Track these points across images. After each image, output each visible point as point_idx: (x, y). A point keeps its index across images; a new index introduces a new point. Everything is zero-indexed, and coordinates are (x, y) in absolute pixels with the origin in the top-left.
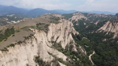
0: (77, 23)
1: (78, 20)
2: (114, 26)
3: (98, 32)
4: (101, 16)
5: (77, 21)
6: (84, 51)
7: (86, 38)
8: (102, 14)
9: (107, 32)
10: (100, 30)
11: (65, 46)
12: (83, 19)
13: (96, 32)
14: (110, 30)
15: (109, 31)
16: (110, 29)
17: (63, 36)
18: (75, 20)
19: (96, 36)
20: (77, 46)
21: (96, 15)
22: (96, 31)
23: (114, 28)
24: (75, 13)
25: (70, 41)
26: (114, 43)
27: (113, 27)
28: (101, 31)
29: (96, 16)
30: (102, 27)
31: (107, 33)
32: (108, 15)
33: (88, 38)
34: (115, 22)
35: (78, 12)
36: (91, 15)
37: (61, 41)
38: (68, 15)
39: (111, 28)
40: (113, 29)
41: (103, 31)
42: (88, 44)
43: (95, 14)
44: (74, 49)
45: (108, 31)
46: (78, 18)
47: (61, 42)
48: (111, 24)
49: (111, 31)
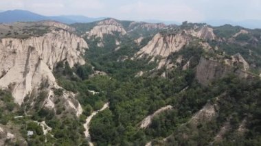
0: (99, 42)
1: (104, 35)
2: (166, 43)
3: (135, 59)
4: (156, 27)
5: (99, 38)
6: (77, 106)
7: (104, 74)
8: (158, 24)
9: (153, 56)
10: (140, 54)
11: (25, 95)
12: (116, 33)
13: (132, 59)
14: (158, 53)
15: (157, 56)
16: (158, 50)
17: (23, 70)
18: (96, 35)
19: (127, 68)
20: (58, 93)
21: (146, 25)
22: (132, 56)
23: (167, 47)
24: (104, 20)
25: (40, 82)
26: (156, 78)
27: (165, 45)
28: (141, 56)
29: (146, 28)
30: (146, 47)
31: (153, 60)
32: (169, 26)
33: (109, 72)
34: (169, 35)
35: (109, 19)
36: (137, 24)
37: (14, 84)
38: (87, 24)
39: (160, 48)
40: (164, 49)
41: (146, 55)
42: (98, 88)
43: (145, 23)
44: (46, 103)
45: (155, 55)
46: (104, 31)
47: (16, 87)
48: (161, 40)
49: (162, 55)
